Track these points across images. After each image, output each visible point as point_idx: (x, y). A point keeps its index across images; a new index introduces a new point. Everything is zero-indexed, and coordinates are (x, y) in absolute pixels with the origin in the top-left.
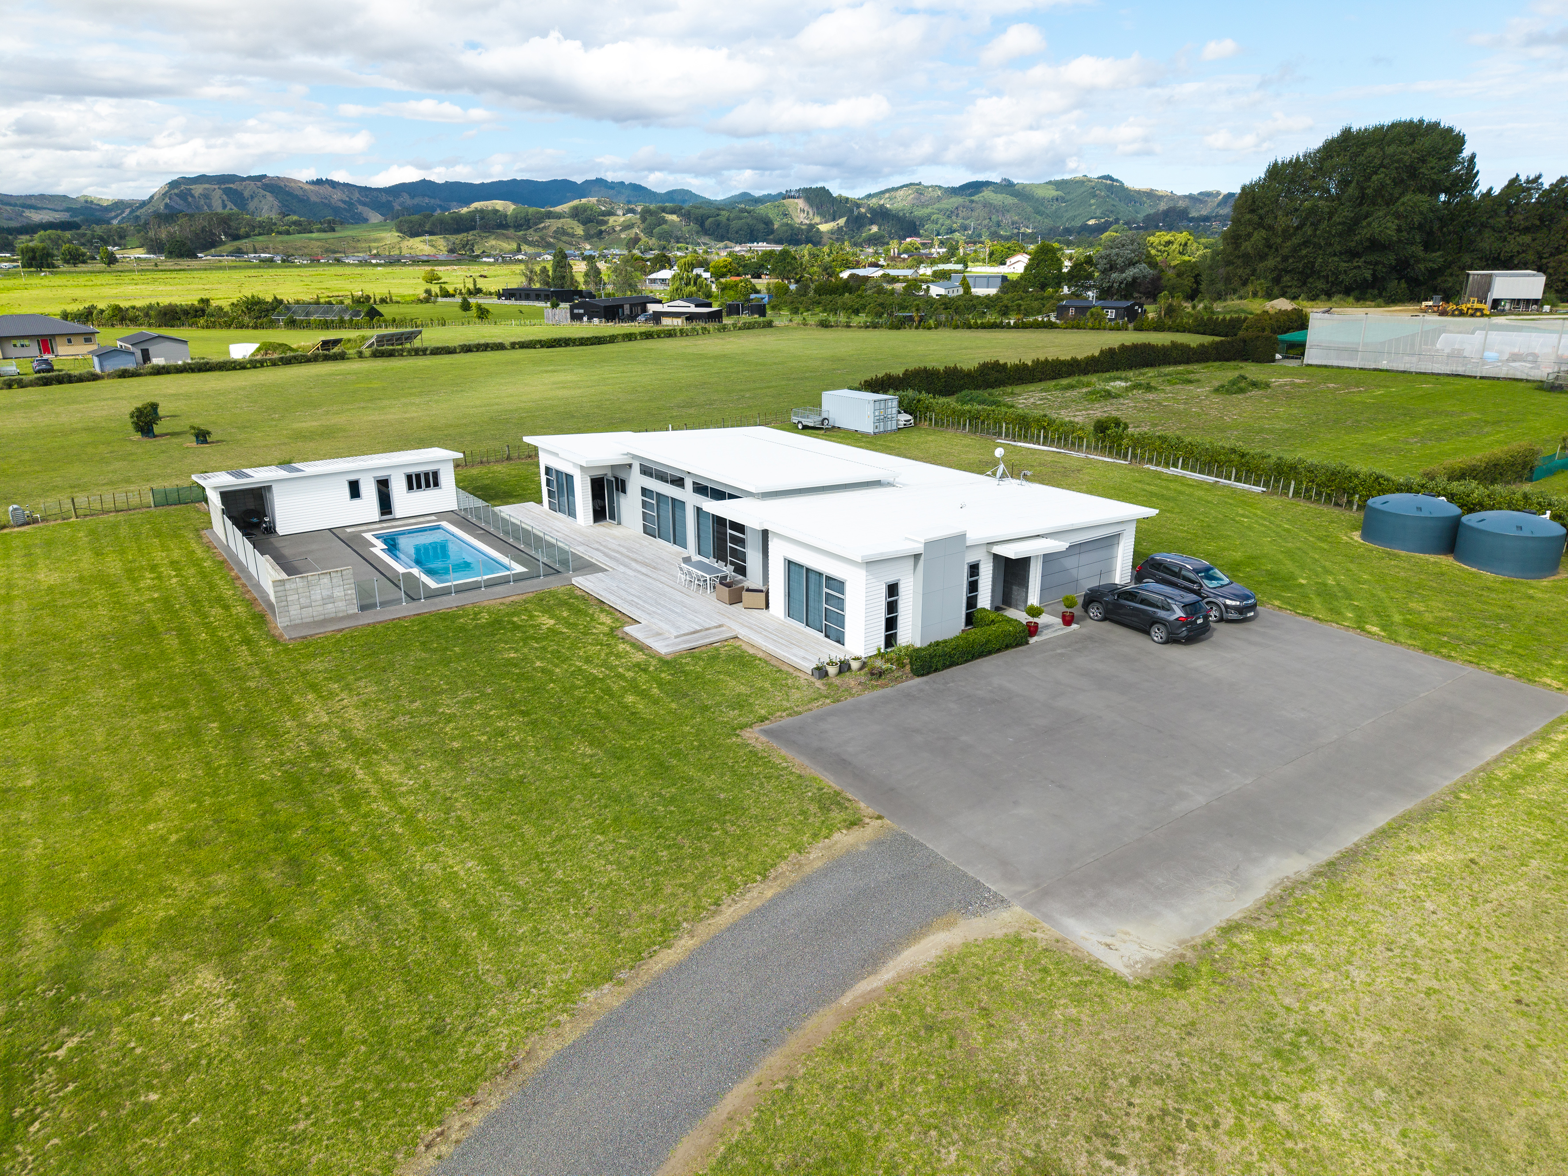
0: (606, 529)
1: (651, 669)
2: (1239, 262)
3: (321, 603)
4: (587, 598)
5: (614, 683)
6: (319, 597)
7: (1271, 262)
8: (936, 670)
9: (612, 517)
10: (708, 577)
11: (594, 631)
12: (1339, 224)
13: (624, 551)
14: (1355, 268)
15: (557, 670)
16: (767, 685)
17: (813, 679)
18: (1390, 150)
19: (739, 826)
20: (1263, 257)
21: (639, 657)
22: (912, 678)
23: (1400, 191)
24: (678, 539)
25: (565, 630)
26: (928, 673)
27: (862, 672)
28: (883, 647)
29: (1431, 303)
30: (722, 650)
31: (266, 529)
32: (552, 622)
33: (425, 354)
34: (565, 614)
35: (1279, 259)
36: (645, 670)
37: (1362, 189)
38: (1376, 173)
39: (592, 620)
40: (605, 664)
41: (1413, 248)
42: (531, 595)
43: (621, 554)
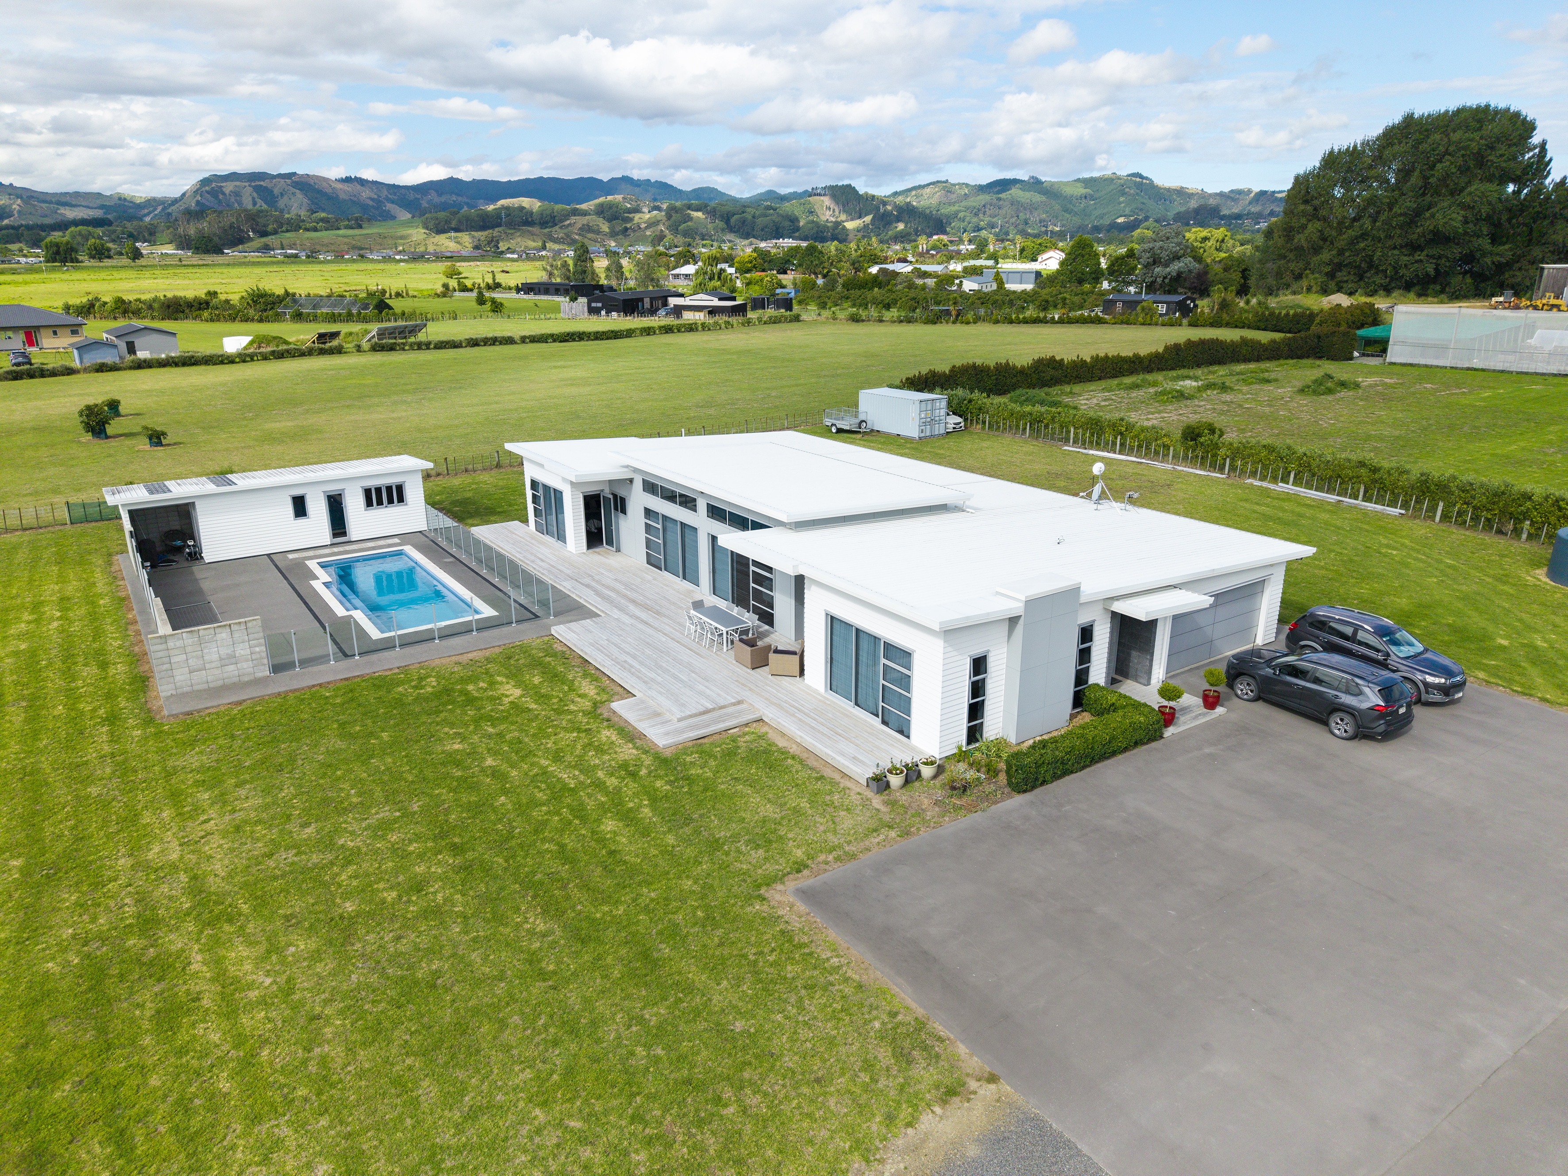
0: (602, 557)
1: (643, 772)
2: (1291, 256)
3: (218, 664)
4: (567, 656)
5: (589, 796)
6: (215, 657)
7: (1326, 256)
8: (1044, 783)
9: (610, 542)
10: (724, 630)
11: (572, 707)
12: (1401, 215)
13: (621, 588)
14: (1417, 262)
15: (514, 773)
16: (804, 804)
17: (869, 794)
18: (1456, 136)
19: (766, 1094)
20: (1317, 250)
21: (627, 752)
22: (1010, 797)
23: (1467, 180)
24: (688, 573)
25: (533, 706)
26: (1033, 788)
27: (938, 782)
28: (964, 743)
29: (1501, 299)
30: (741, 742)
31: (190, 554)
32: (518, 692)
33: (428, 348)
34: (537, 680)
35: (1334, 252)
36: (633, 775)
37: (1426, 178)
38: (1440, 161)
39: (570, 689)
40: (580, 765)
41: (1480, 240)
42: (497, 650)
43: (617, 592)
